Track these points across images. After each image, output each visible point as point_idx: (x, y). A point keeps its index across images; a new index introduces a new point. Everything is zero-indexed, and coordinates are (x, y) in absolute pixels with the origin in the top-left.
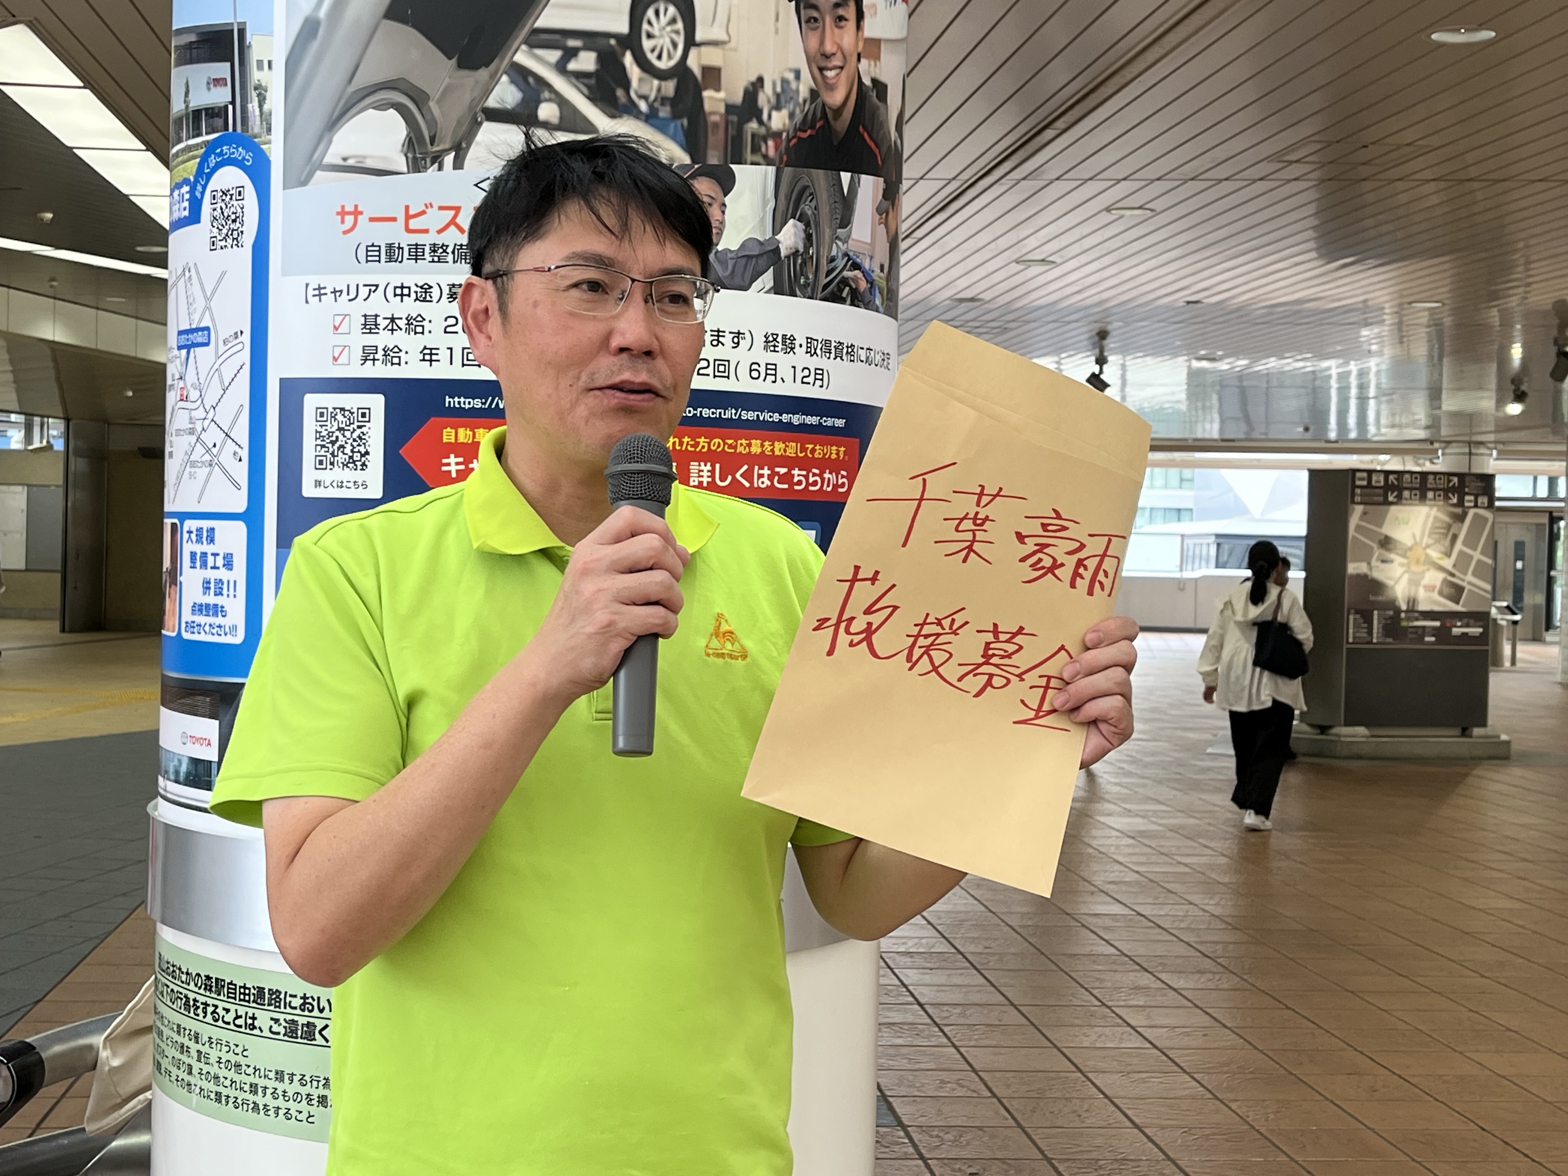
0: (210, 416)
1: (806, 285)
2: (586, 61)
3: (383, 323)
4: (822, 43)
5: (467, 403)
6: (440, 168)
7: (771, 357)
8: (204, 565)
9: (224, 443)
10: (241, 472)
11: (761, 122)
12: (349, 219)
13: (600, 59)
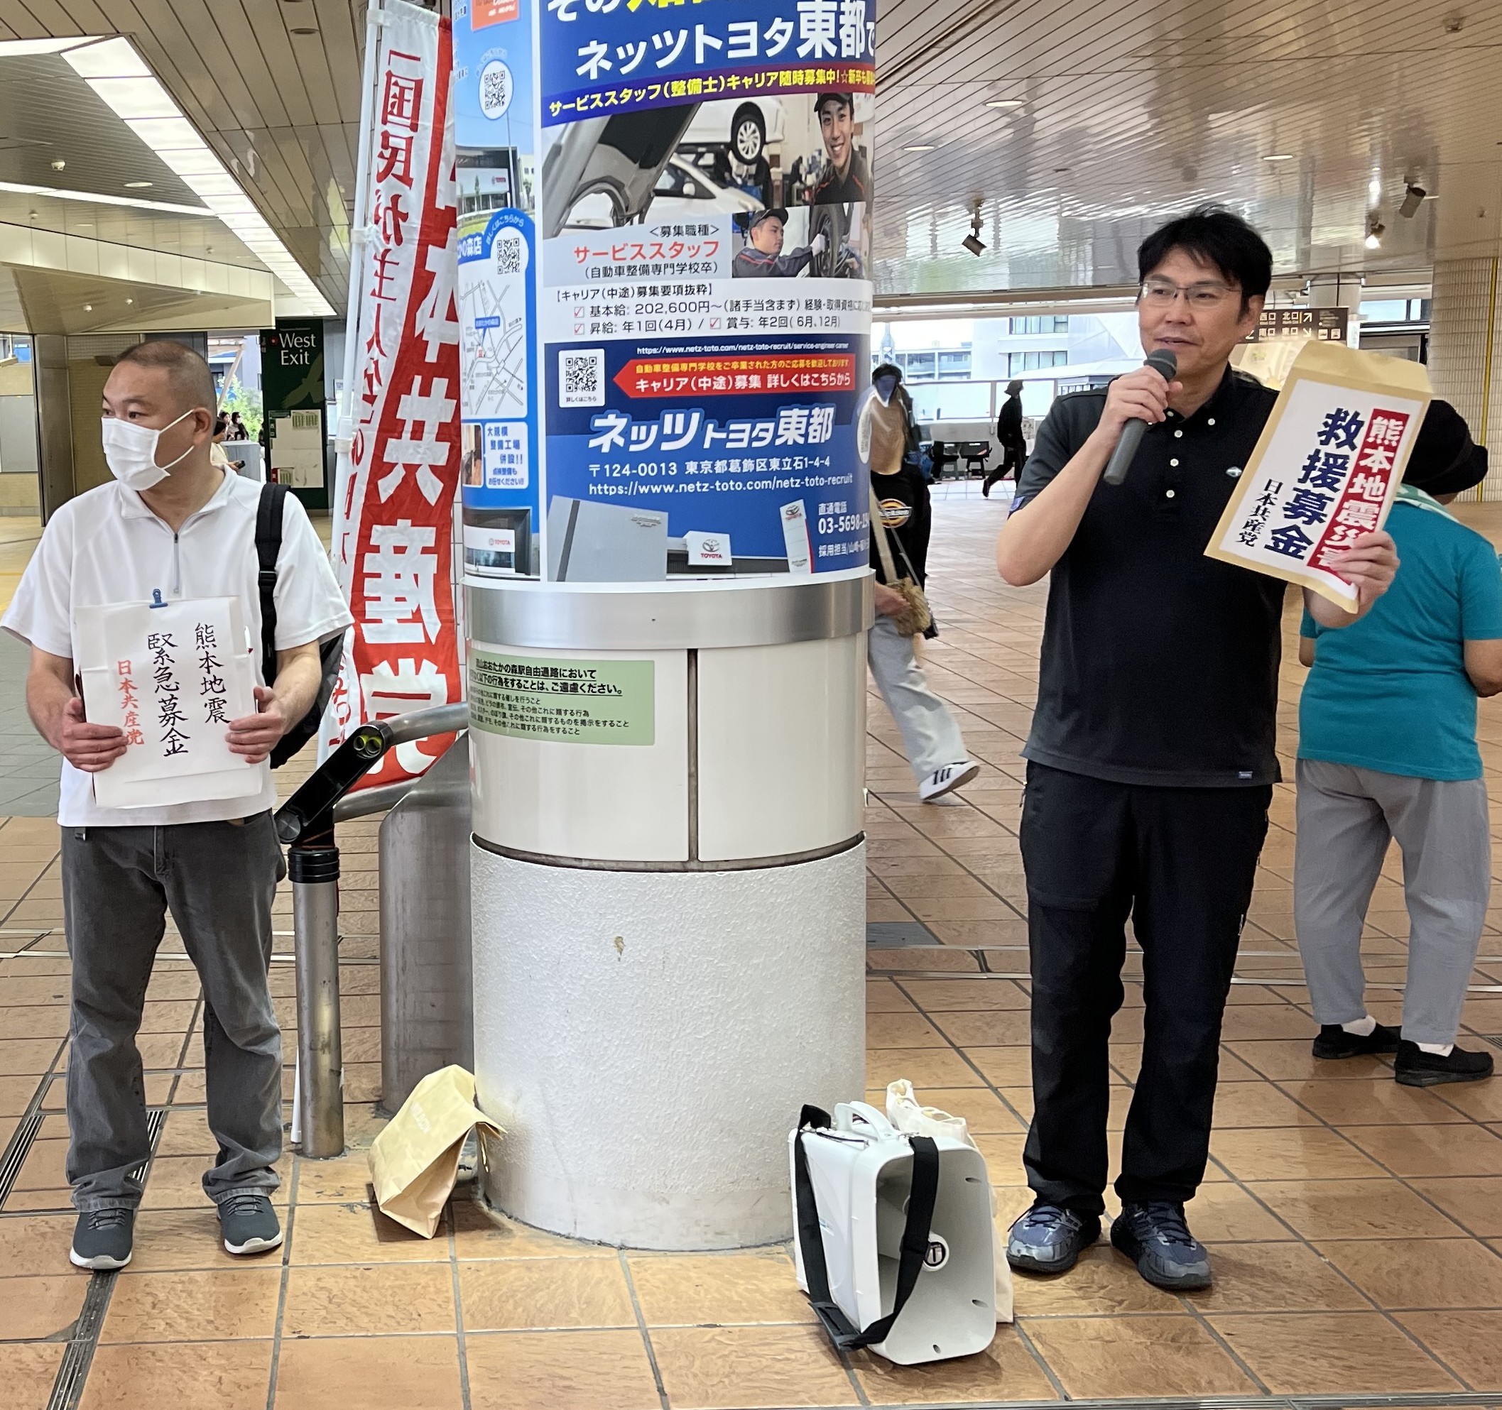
0: (502, 365)
1: (827, 270)
2: (709, 159)
3: (602, 310)
4: (832, 132)
5: (649, 351)
6: (632, 224)
7: (809, 313)
8: (501, 447)
9: (511, 381)
10: (523, 396)
11: (801, 182)
12: (582, 255)
13: (716, 157)
